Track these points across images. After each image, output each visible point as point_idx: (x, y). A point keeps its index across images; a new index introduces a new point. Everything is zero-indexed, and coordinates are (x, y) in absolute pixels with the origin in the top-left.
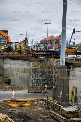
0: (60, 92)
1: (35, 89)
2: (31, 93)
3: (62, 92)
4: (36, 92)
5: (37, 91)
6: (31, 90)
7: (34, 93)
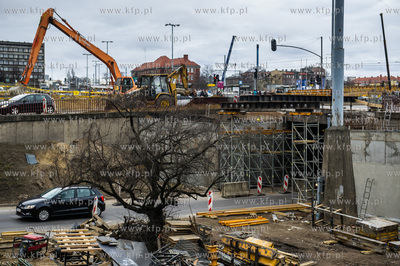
0: (338, 188)
1: (237, 187)
2: (228, 197)
3: (342, 188)
4: (239, 196)
5: (241, 193)
6: (230, 191)
7: (237, 196)
